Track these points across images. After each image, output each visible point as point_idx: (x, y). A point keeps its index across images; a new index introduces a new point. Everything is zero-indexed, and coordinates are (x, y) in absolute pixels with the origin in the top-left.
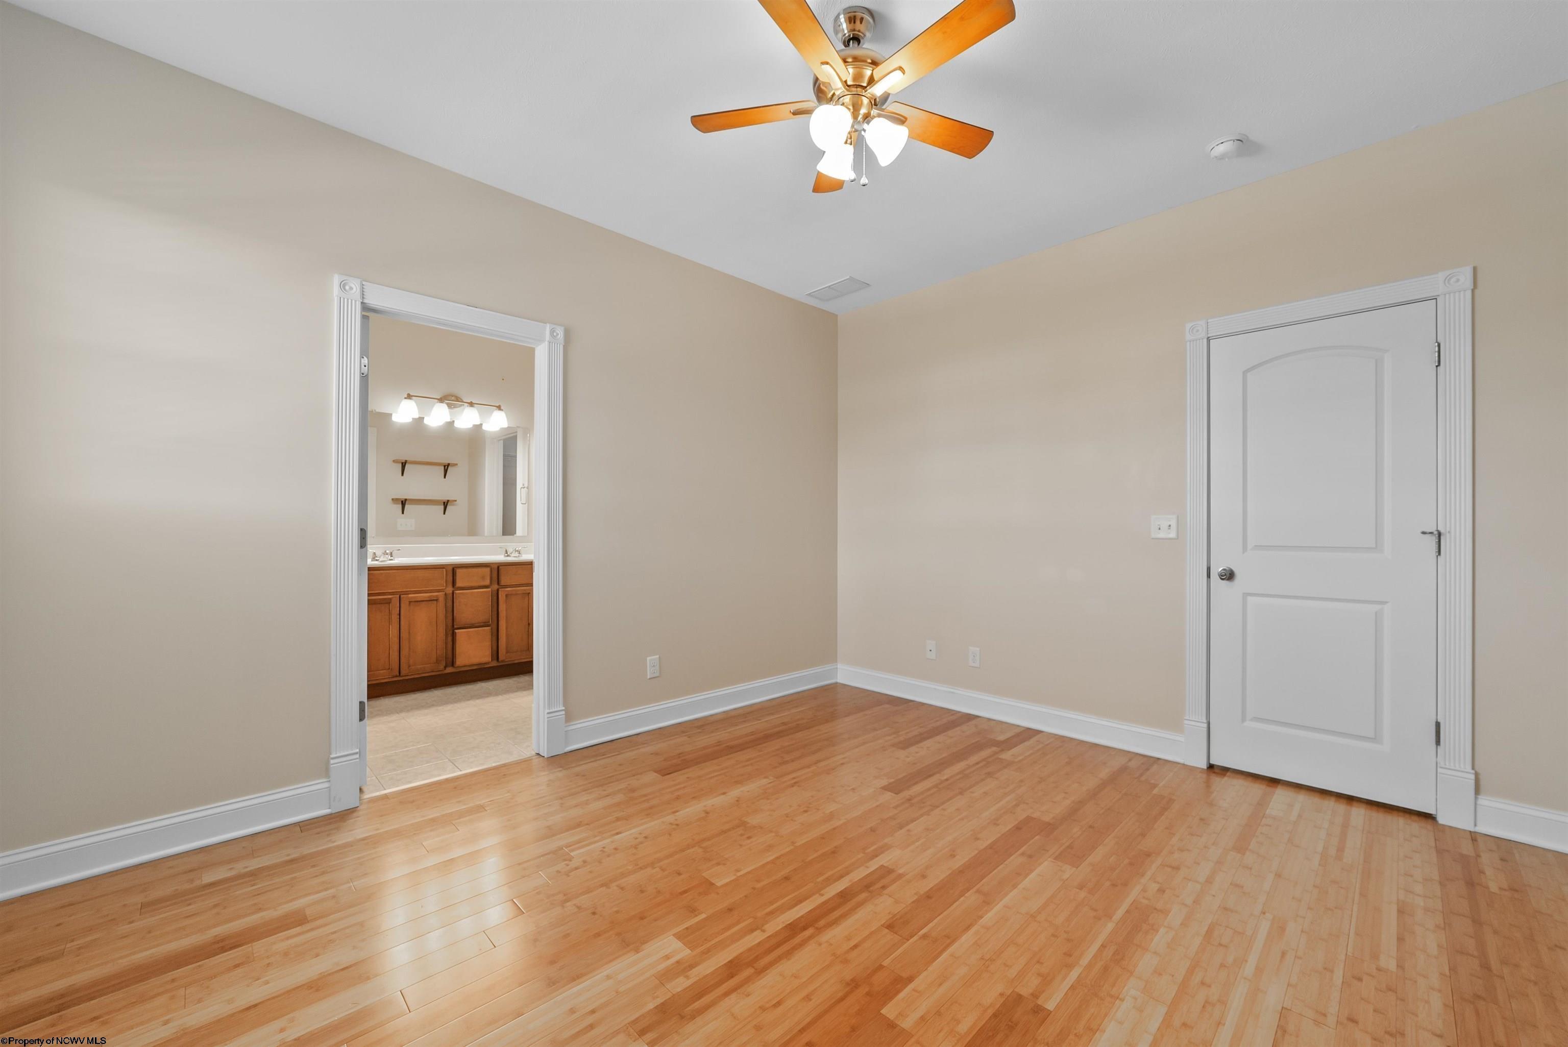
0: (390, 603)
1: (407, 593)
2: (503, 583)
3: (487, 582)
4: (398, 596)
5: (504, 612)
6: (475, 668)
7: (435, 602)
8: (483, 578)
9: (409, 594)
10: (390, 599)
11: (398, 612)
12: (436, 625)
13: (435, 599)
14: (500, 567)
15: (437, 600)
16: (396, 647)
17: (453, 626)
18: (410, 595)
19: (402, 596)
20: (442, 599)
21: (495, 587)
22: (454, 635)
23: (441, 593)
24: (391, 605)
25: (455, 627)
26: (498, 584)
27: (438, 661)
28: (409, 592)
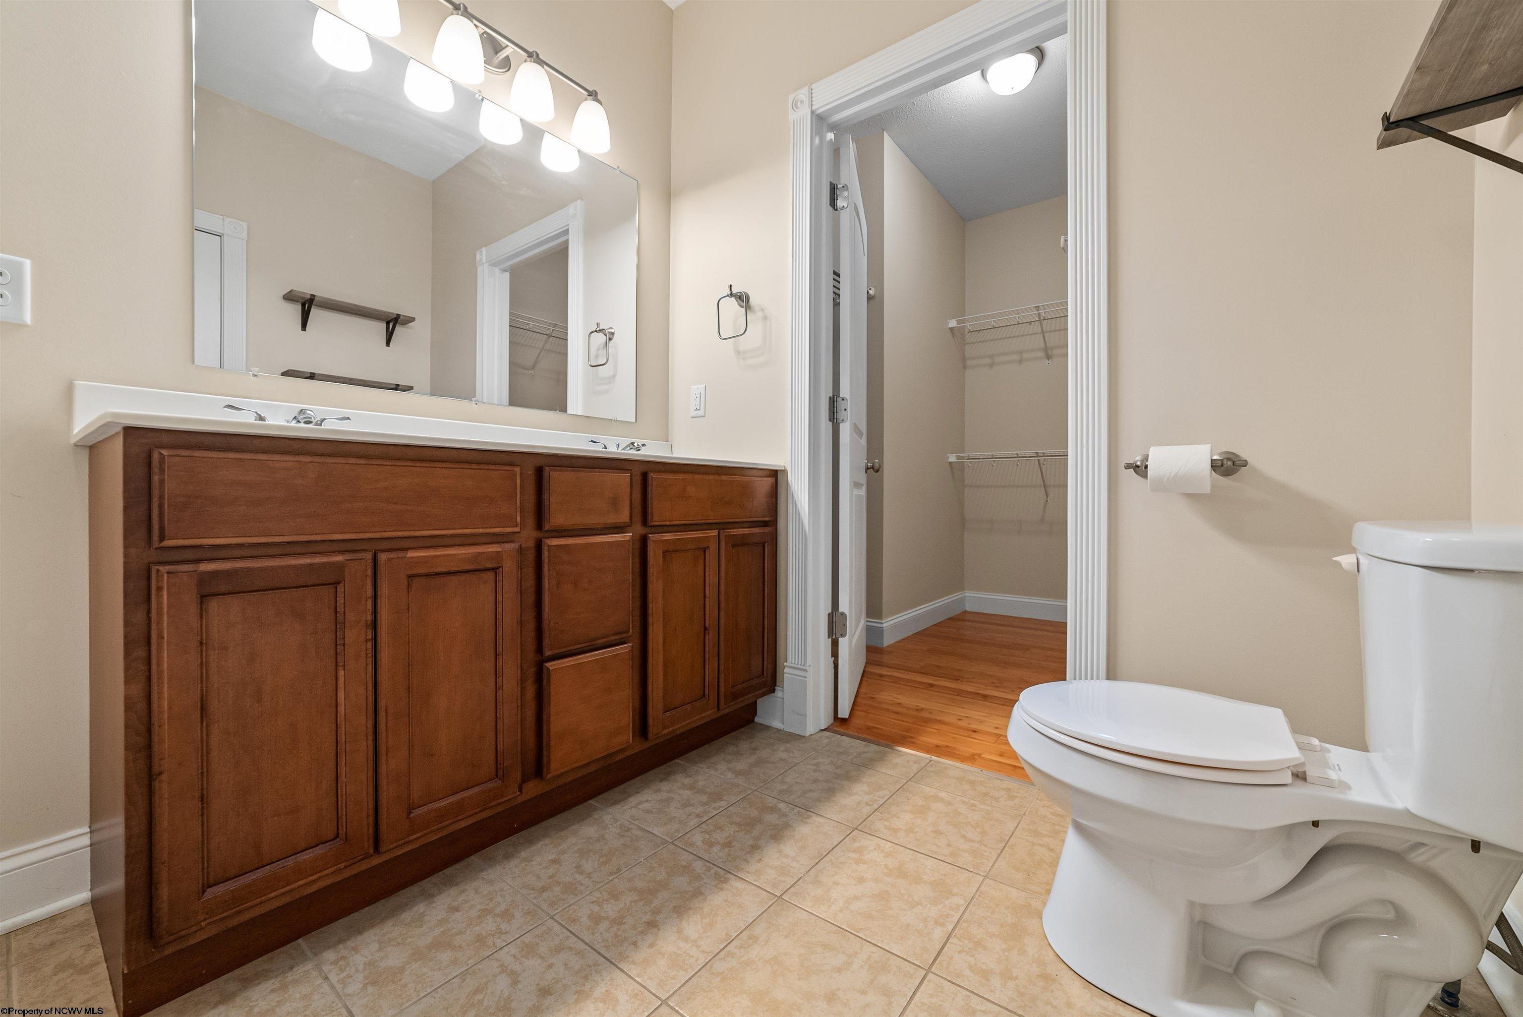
0: (336, 584)
1: (399, 546)
2: (656, 518)
3: (624, 516)
4: (369, 556)
5: (660, 600)
6: (592, 768)
7: (490, 576)
8: (614, 502)
9: (406, 549)
10: (340, 568)
11: (370, 618)
12: (492, 652)
13: (489, 565)
14: (652, 475)
15: (495, 570)
16: (363, 748)
17: (539, 649)
18: (411, 554)
19: (383, 557)
20: (509, 566)
21: (640, 529)
22: (541, 677)
23: (508, 546)
24: (340, 589)
25: (548, 653)
26: (645, 522)
27: (499, 772)
28: (406, 544)
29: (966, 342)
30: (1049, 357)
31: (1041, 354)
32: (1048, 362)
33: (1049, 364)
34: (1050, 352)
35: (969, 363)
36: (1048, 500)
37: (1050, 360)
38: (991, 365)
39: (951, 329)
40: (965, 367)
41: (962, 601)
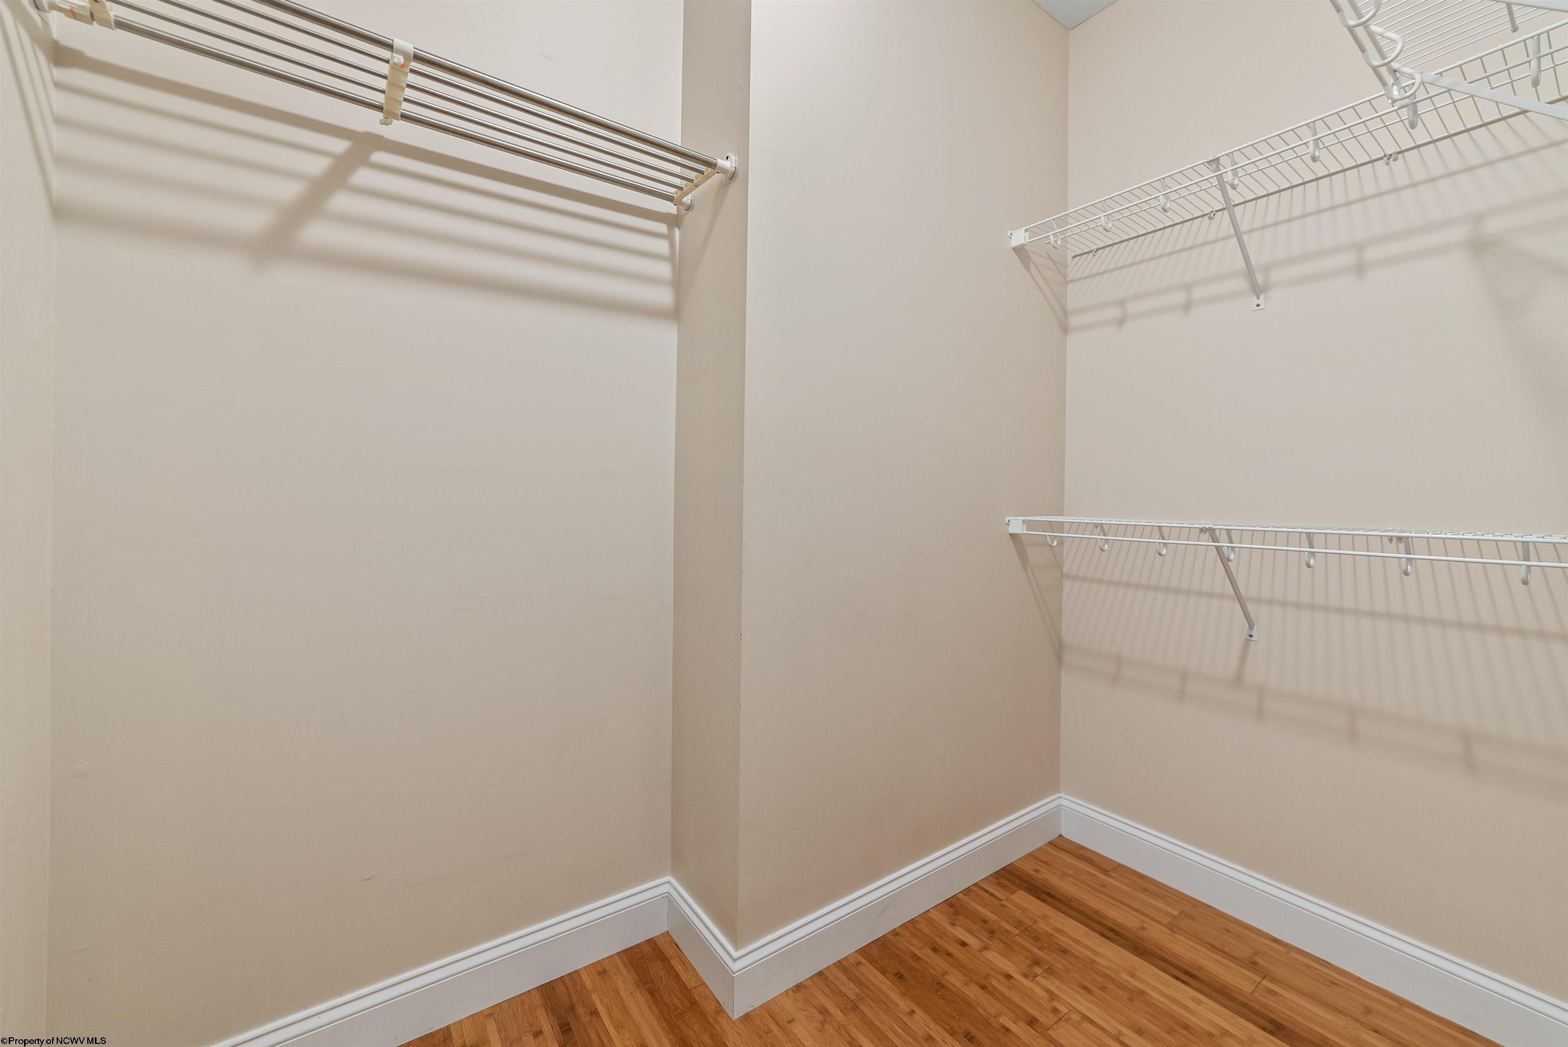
29: (1069, 279)
30: (1257, 290)
31: (1240, 284)
32: (1258, 302)
33: (1258, 306)
34: (1260, 279)
35: (1074, 321)
36: (1254, 633)
37: (1262, 296)
38: (1121, 322)
39: (1019, 251)
40: (1065, 330)
41: (1055, 814)
